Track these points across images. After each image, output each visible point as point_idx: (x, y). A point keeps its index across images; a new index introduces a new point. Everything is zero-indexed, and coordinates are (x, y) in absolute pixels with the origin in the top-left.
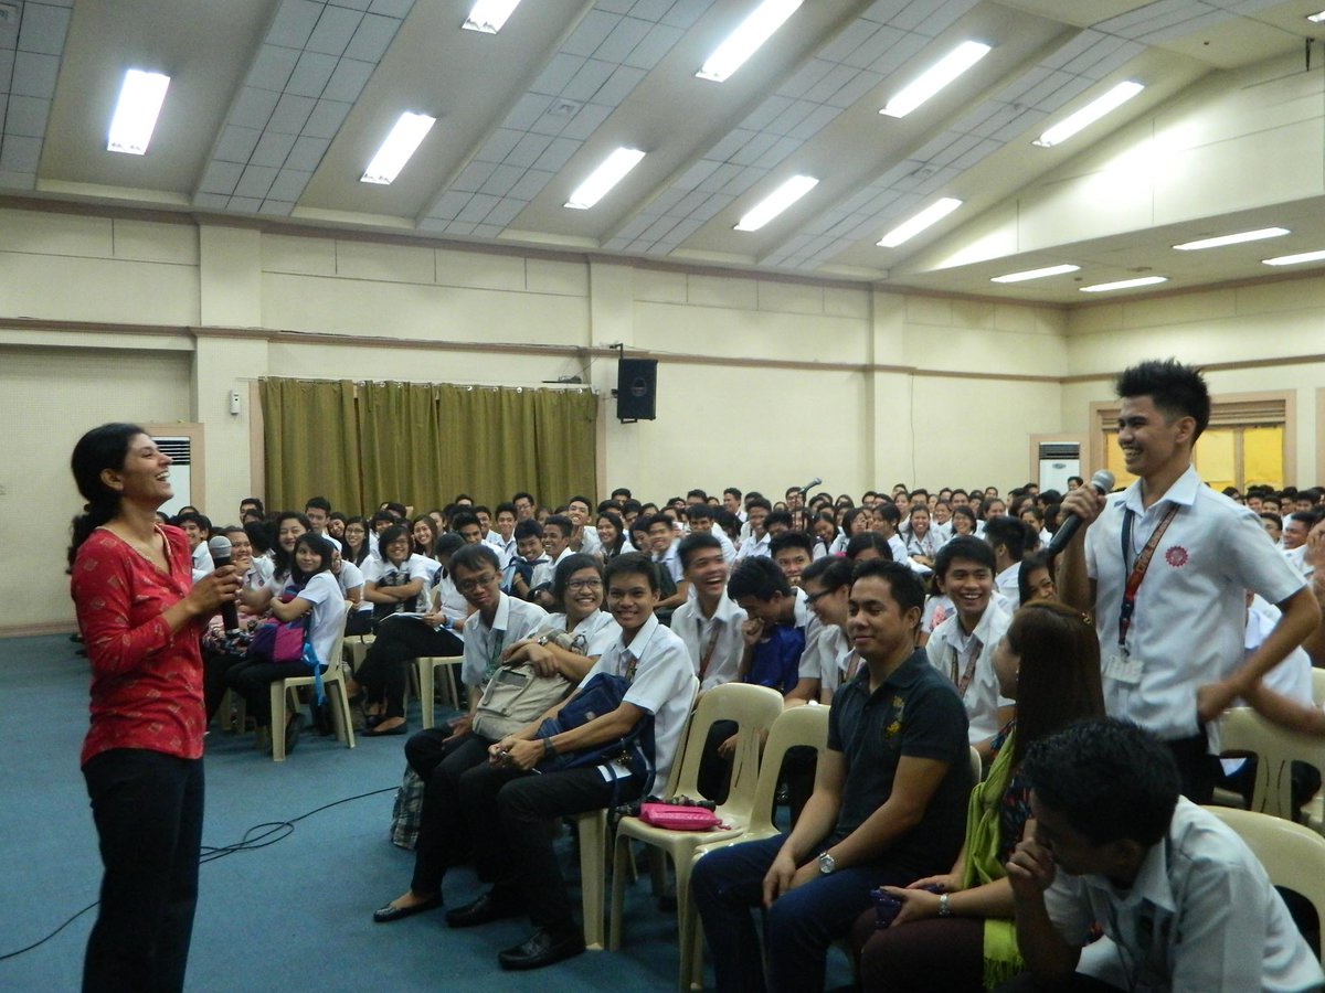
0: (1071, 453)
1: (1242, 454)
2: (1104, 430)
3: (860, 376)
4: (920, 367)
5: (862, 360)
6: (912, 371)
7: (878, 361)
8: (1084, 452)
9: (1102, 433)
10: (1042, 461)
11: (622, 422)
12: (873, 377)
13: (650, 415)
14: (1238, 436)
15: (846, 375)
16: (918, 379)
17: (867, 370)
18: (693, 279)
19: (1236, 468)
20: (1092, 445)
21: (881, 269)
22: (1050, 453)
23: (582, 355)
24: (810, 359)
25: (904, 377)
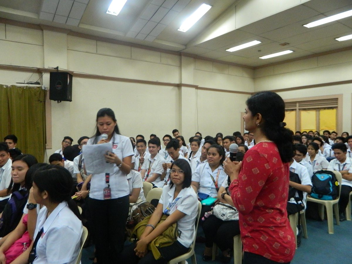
3: (176, 88)
4: (200, 86)
5: (177, 82)
6: (197, 87)
7: (183, 83)
12: (181, 88)
13: (70, 99)
15: (171, 88)
16: (199, 91)
17: (179, 86)
18: (99, 43)
21: (183, 45)
23: (40, 71)
24: (155, 80)
25: (194, 89)
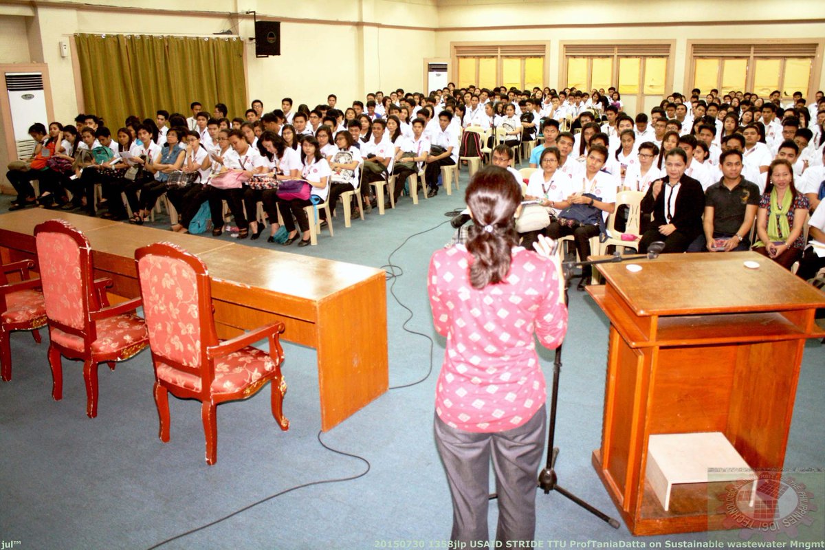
0: (442, 68)
1: (525, 70)
2: (457, 56)
3: (355, 28)
4: (381, 23)
5: (357, 19)
6: (378, 26)
7: (364, 20)
8: (449, 68)
9: (456, 58)
10: (430, 73)
11: (257, 57)
12: (363, 29)
13: (279, 54)
14: (523, 61)
15: (349, 28)
16: (381, 30)
17: (359, 25)
19: (521, 77)
20: (453, 64)
22: (433, 68)
23: (232, 17)
24: (334, 19)
